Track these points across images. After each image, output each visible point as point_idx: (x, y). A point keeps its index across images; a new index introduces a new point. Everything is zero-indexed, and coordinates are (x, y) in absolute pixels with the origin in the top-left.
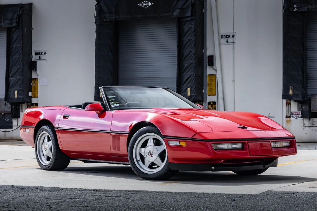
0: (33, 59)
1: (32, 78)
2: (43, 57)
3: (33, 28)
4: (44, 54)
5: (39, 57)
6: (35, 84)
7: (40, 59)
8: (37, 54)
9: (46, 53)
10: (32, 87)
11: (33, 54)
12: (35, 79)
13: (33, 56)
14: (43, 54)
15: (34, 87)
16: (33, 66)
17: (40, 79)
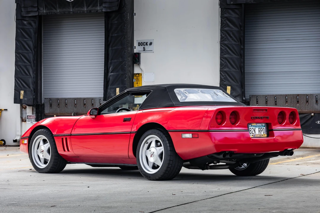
0: (135, 51)
1: (135, 73)
2: (147, 48)
3: (135, 13)
4: (150, 45)
5: (144, 47)
6: (138, 80)
7: (144, 50)
8: (140, 44)
9: (152, 43)
10: (135, 84)
11: (136, 44)
12: (138, 74)
13: (135, 47)
14: (148, 44)
15: (137, 83)
16: (136, 59)
17: (144, 74)
